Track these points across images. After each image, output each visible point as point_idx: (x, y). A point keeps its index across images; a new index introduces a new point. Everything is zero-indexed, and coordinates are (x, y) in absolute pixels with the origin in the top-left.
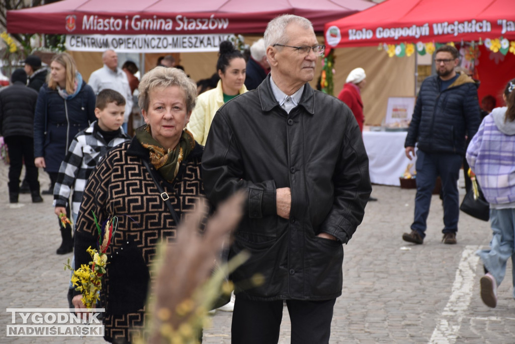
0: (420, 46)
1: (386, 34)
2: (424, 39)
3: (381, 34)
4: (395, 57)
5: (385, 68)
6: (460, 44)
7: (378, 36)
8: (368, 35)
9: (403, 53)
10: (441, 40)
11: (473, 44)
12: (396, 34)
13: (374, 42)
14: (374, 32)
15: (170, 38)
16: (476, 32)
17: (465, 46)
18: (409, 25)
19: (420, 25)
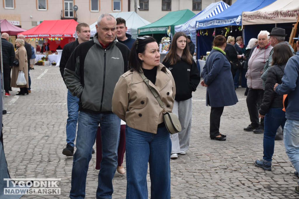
0: (37, 39)
2: (37, 37)
3: (29, 36)
4: (32, 40)
6: (44, 38)
7: (28, 36)
9: (33, 40)
10: (41, 38)
11: (46, 38)
12: (32, 36)
13: (27, 38)
16: (47, 37)
17: (45, 39)
18: (34, 35)
19: (36, 35)
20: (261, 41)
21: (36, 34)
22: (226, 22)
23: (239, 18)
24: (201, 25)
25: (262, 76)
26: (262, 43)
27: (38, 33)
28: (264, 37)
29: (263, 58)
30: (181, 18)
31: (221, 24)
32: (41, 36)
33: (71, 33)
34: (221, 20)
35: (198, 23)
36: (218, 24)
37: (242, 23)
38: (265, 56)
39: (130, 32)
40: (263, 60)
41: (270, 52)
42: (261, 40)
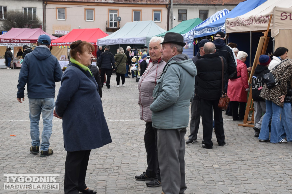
1: (59, 44)
2: (65, 45)
5: (62, 50)
7: (57, 44)
8: (56, 44)
12: (60, 44)
13: (57, 45)
14: (57, 43)
15: (19, 44)
18: (62, 43)
19: (64, 43)
20: (152, 51)
21: (64, 41)
22: (215, 30)
23: (224, 26)
24: (197, 33)
25: (152, 105)
26: (154, 54)
27: (66, 41)
28: (156, 46)
29: (154, 77)
30: (190, 27)
31: (211, 32)
32: (69, 44)
33: (95, 41)
34: (211, 27)
35: (195, 31)
36: (209, 32)
37: (226, 31)
38: (156, 74)
39: (145, 41)
40: (153, 80)
41: (163, 67)
42: (153, 49)
